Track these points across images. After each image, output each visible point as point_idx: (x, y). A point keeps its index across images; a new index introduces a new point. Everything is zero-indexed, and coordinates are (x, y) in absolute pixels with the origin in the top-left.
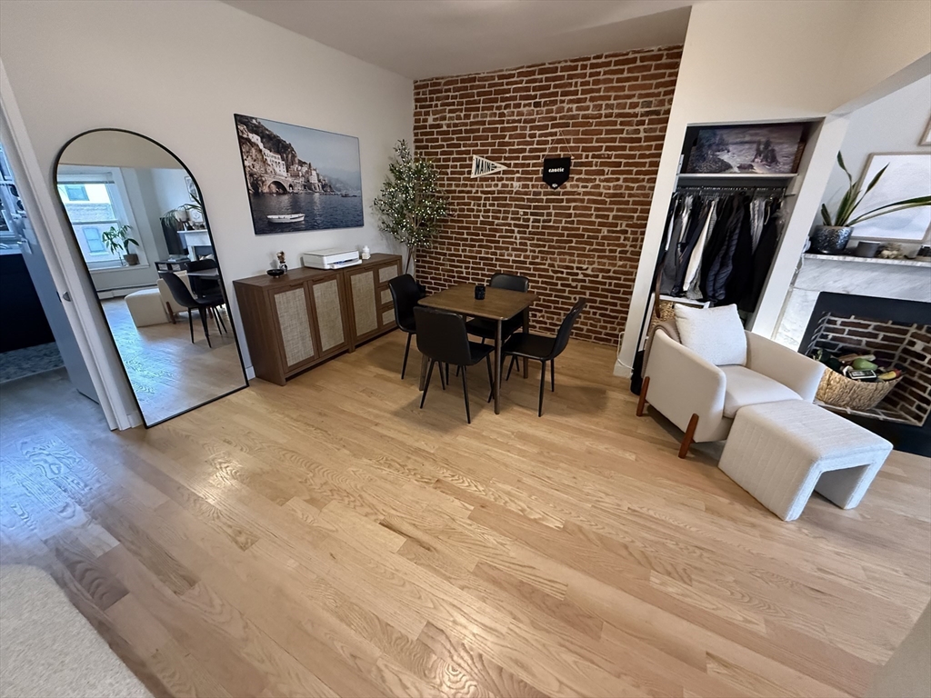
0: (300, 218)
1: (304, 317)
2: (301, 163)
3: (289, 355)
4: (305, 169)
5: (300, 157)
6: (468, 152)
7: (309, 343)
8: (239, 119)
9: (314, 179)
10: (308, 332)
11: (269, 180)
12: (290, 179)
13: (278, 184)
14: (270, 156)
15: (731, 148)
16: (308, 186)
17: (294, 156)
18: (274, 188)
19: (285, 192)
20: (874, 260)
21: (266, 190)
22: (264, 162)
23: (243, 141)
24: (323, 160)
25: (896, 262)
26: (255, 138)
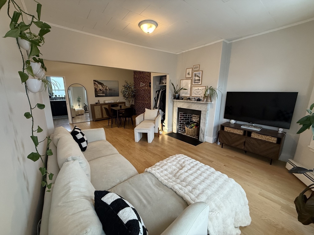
0: (104, 95)
1: (100, 110)
2: (105, 86)
3: (96, 117)
4: (106, 87)
5: (105, 85)
6: (140, 82)
7: (101, 115)
8: (94, 81)
9: (107, 88)
10: (100, 113)
11: (98, 89)
12: (102, 89)
13: (100, 89)
14: (99, 85)
15: (164, 80)
16: (106, 89)
17: (103, 85)
18: (99, 90)
19: (101, 90)
20: (182, 100)
21: (98, 90)
22: (98, 86)
23: (94, 83)
24: (109, 85)
25: (186, 101)
26: (96, 83)
